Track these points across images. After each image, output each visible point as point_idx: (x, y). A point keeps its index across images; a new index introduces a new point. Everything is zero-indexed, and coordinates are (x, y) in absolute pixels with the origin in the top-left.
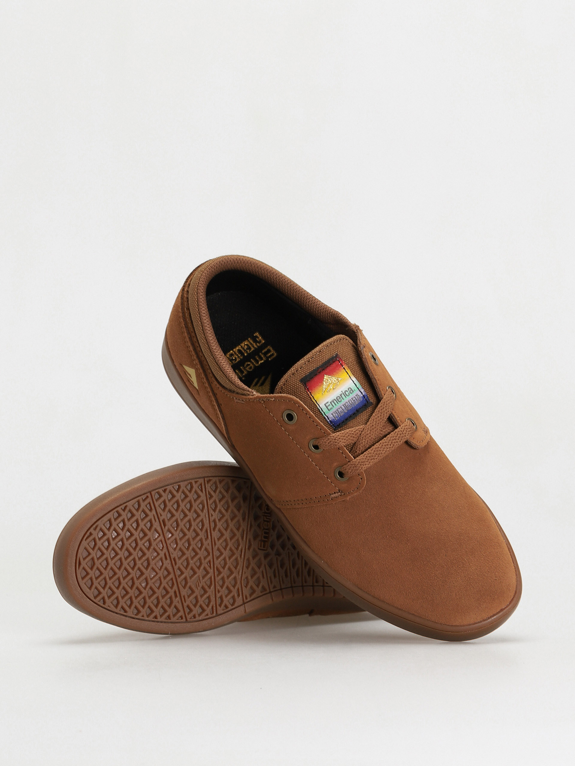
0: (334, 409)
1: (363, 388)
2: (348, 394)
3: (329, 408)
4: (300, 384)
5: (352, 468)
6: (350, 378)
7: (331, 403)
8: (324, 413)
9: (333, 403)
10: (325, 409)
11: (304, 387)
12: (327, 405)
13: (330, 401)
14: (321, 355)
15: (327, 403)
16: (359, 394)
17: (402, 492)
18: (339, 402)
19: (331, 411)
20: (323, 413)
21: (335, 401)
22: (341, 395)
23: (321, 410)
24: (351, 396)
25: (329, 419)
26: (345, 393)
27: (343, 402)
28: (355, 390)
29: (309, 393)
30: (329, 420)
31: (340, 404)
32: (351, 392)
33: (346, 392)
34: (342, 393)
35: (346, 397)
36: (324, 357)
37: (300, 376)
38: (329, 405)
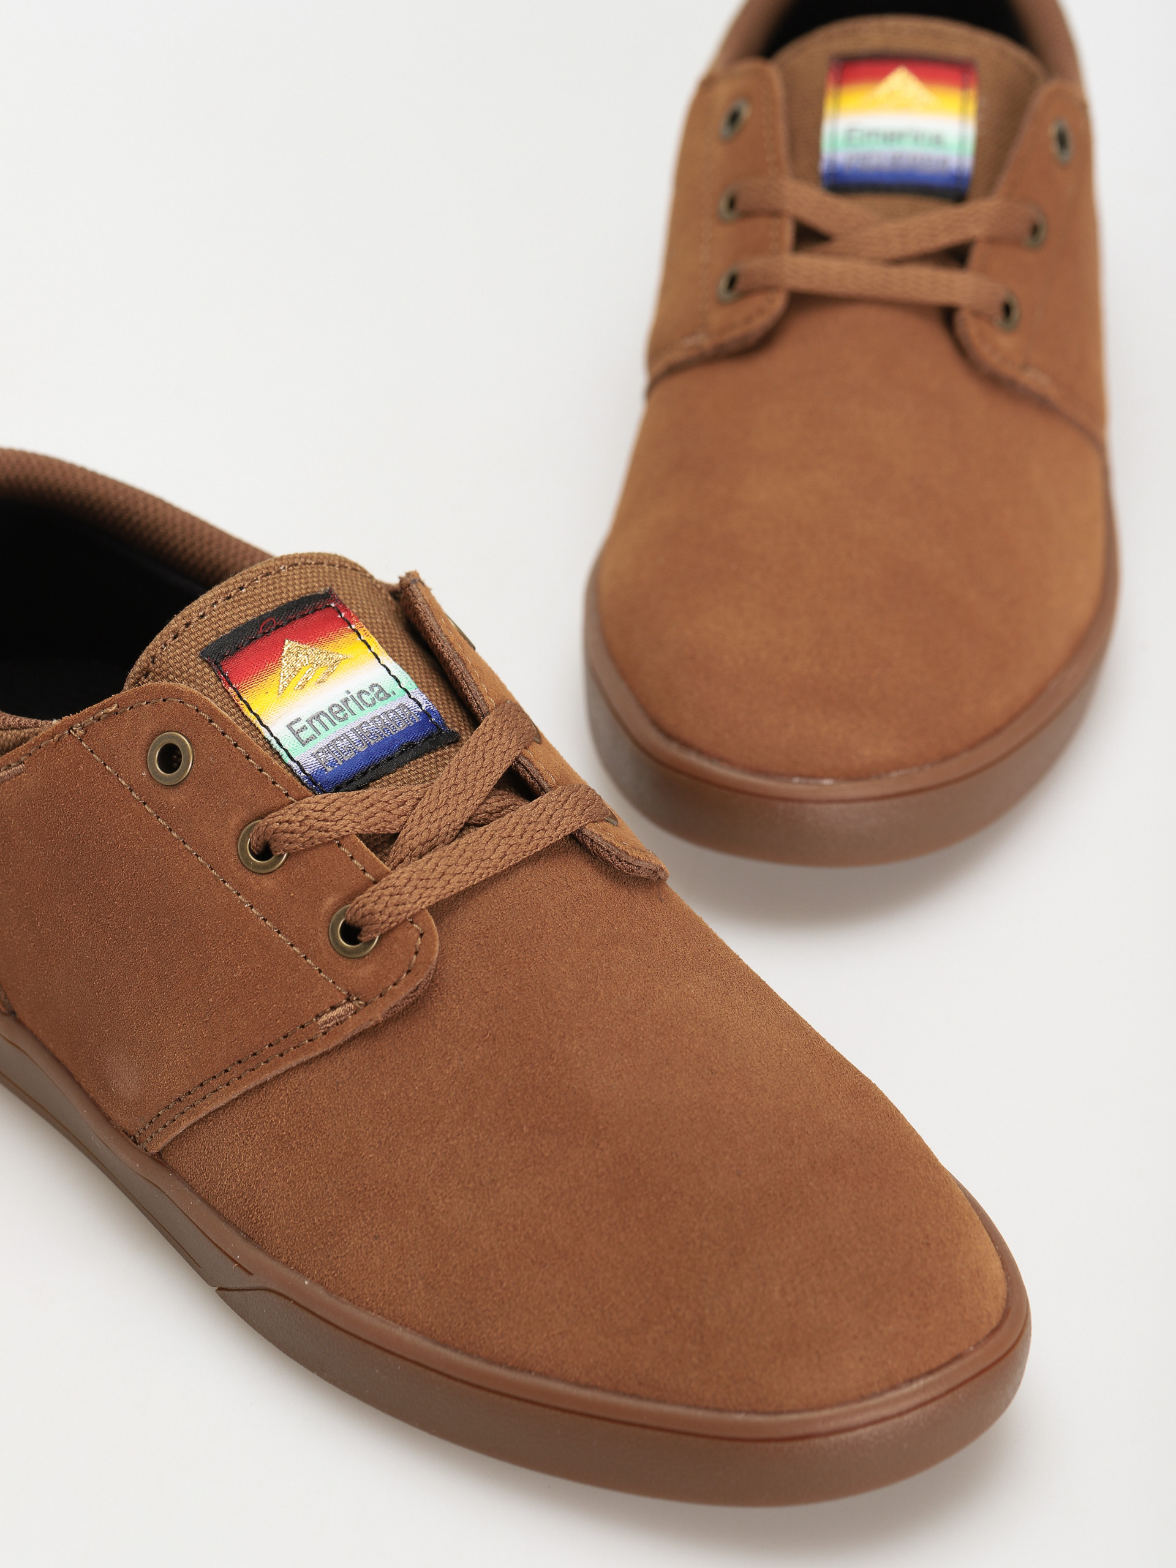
0: (322, 741)
1: (423, 692)
2: (370, 702)
3: (302, 735)
4: (199, 667)
5: (387, 898)
6: (378, 659)
7: (310, 721)
8: (286, 751)
9: (316, 723)
10: (289, 742)
11: (213, 673)
12: (296, 727)
13: (309, 716)
14: (274, 583)
15: (298, 720)
16: (411, 704)
17: (571, 986)
18: (340, 719)
19: (313, 746)
20: (282, 752)
21: (323, 718)
22: (346, 701)
23: (274, 742)
24: (381, 707)
25: (303, 771)
26: (360, 697)
27: (353, 722)
28: (394, 693)
29: (230, 689)
30: (303, 774)
31: (342, 728)
32: (381, 695)
33: (364, 696)
34: (348, 696)
35: (362, 709)
36: (285, 590)
37: (199, 639)
38: (304, 728)
